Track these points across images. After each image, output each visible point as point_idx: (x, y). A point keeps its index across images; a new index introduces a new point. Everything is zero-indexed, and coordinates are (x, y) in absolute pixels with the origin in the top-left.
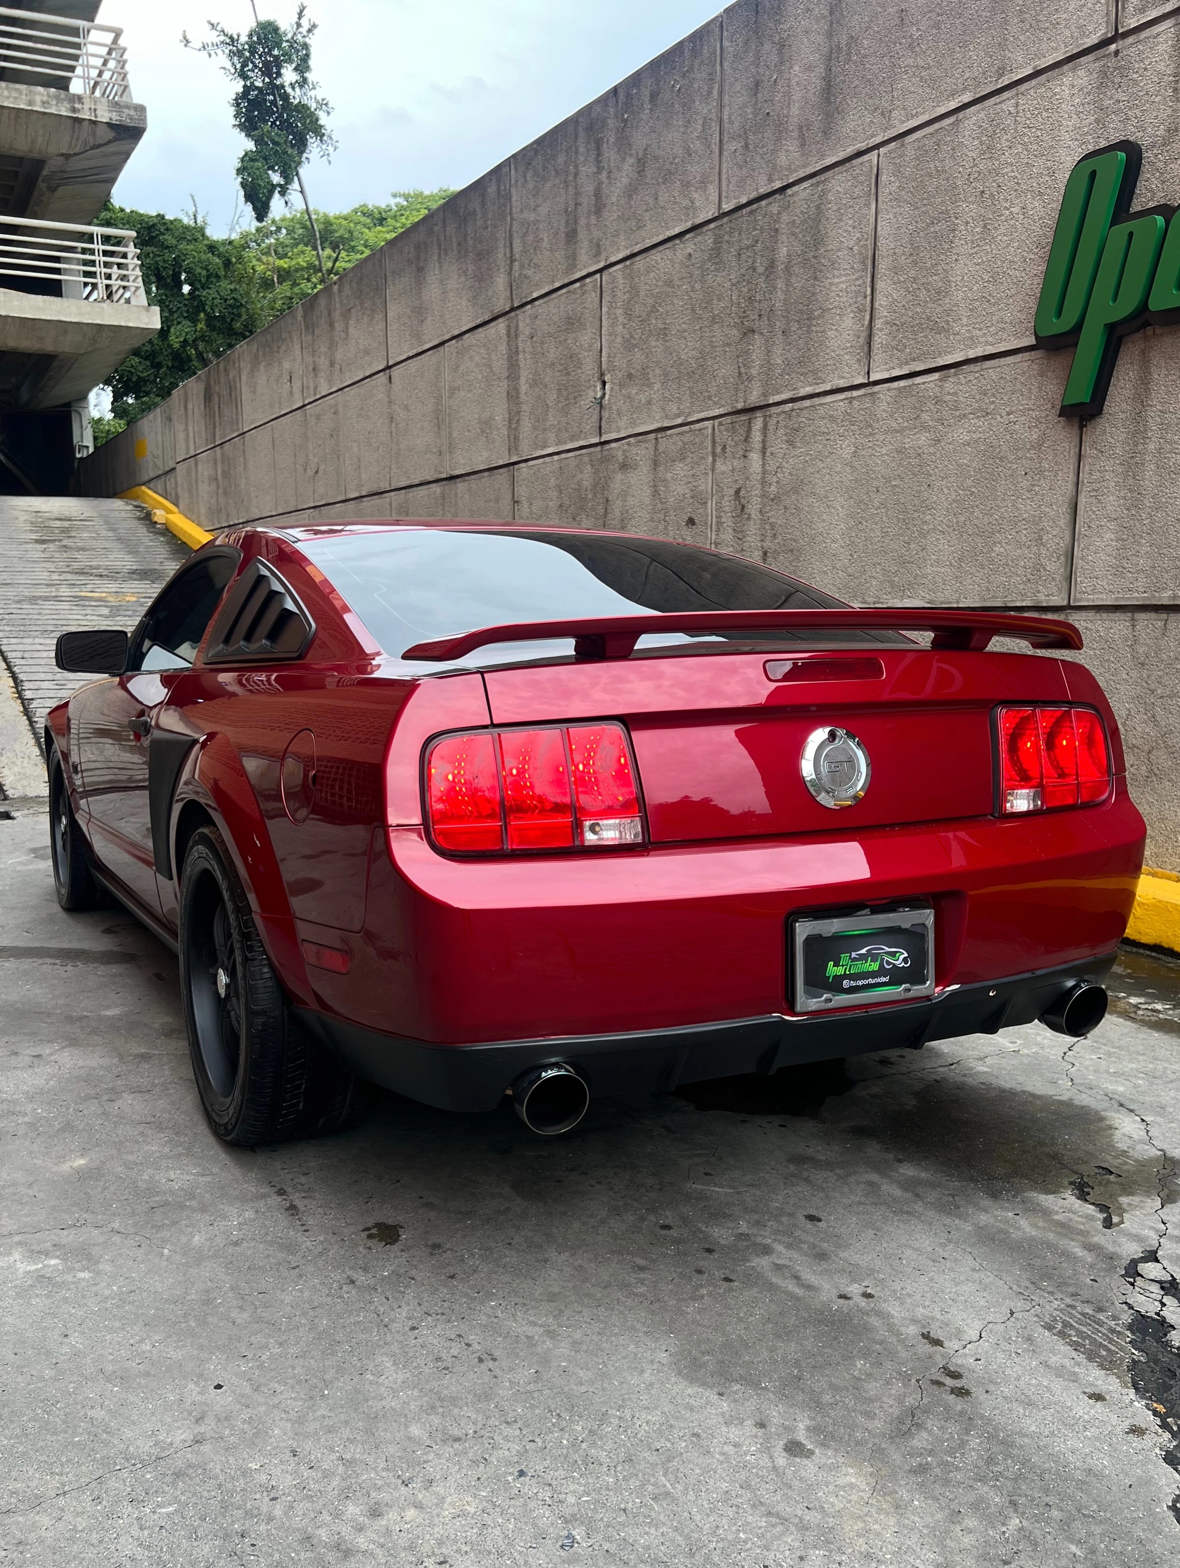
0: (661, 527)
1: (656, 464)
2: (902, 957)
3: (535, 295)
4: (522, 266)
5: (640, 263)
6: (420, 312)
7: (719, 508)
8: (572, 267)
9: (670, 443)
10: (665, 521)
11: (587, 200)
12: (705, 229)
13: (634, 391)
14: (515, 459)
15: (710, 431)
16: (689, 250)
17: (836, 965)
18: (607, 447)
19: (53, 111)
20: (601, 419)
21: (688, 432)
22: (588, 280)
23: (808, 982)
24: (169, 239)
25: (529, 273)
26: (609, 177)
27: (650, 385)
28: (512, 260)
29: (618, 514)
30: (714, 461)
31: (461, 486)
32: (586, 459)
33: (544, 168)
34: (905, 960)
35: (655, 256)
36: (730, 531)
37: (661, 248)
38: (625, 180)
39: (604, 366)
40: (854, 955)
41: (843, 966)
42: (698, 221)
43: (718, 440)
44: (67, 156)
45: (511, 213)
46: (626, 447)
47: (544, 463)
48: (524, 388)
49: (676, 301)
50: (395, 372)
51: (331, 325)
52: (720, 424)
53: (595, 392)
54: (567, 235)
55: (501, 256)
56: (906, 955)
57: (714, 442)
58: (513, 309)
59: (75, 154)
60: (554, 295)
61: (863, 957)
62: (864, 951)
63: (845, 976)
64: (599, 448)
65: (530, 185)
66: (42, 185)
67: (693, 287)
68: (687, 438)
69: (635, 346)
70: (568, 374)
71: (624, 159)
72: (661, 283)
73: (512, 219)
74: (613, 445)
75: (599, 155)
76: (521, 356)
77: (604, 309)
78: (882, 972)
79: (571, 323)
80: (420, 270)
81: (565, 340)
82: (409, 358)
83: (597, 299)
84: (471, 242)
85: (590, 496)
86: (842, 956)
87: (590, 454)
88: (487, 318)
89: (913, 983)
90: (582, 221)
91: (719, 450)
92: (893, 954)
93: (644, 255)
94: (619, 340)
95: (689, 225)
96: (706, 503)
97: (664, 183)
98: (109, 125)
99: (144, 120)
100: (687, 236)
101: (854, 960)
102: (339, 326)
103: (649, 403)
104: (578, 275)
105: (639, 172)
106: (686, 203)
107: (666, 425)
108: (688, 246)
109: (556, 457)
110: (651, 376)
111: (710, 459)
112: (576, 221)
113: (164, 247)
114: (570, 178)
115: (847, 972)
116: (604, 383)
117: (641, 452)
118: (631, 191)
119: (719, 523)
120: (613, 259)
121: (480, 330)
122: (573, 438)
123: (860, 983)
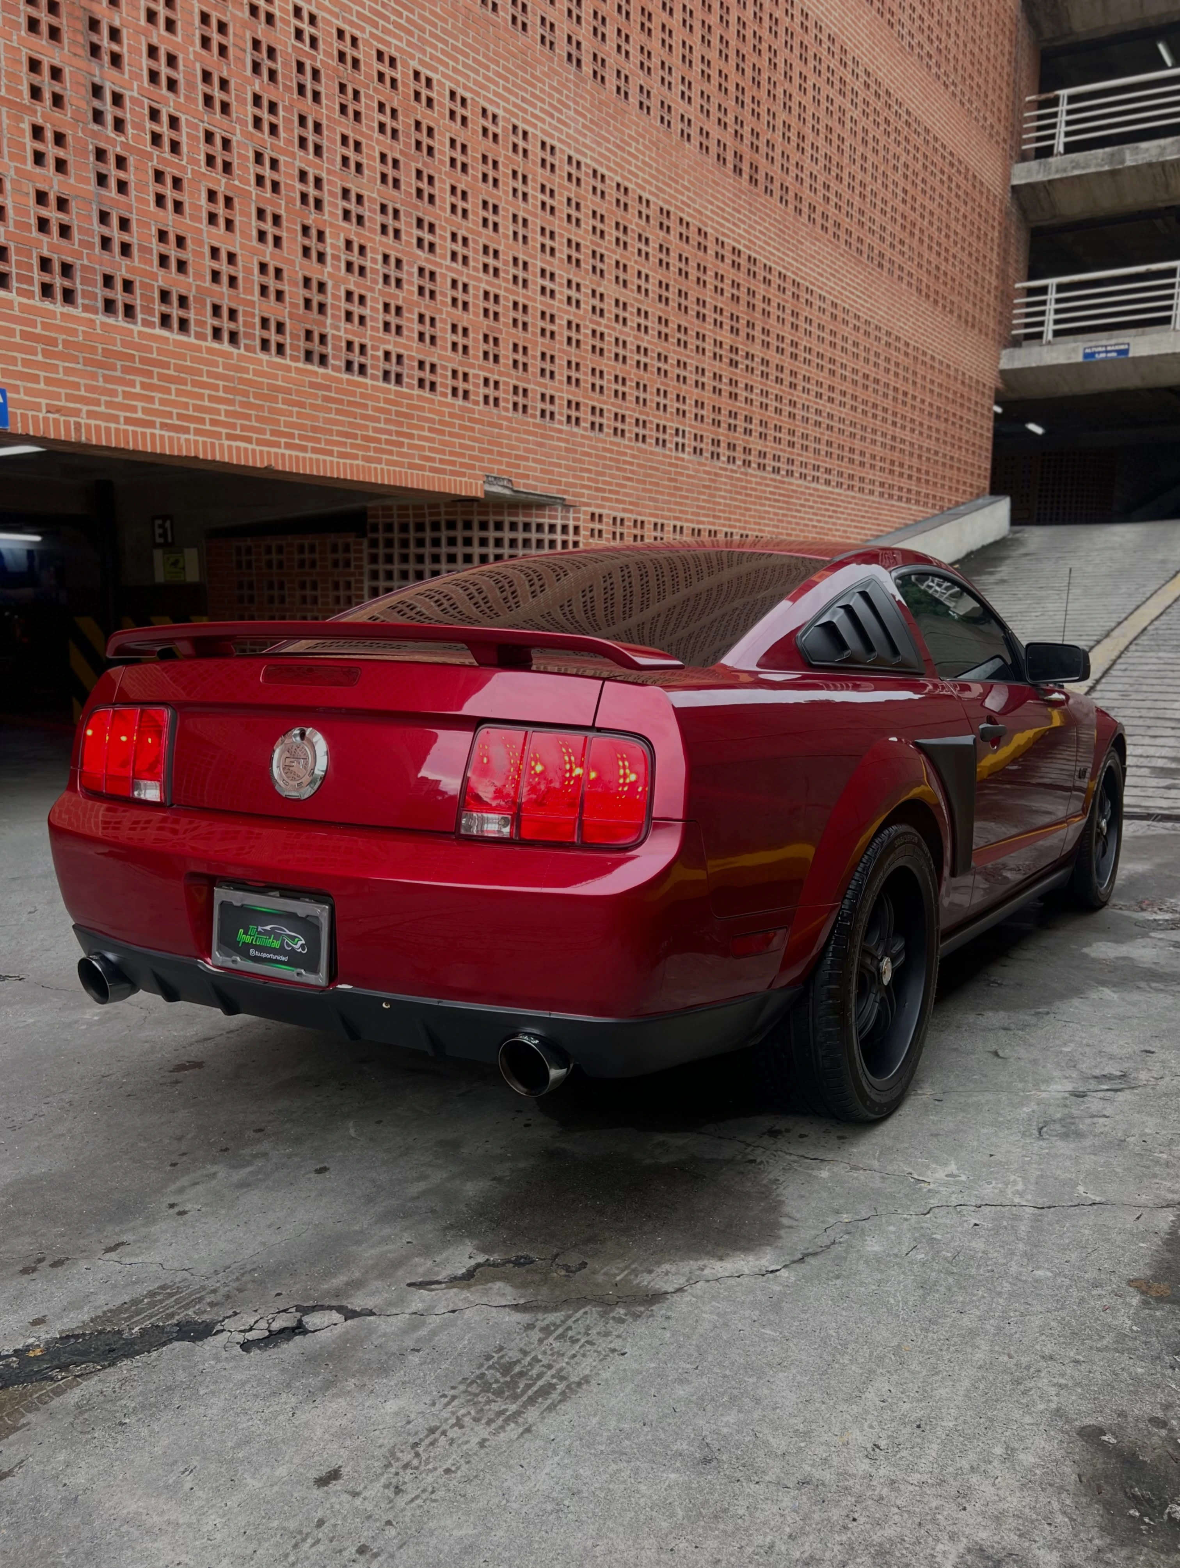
2: (300, 943)
23: (221, 940)
34: (302, 946)
40: (260, 928)
41: (250, 935)
56: (303, 942)
61: (266, 933)
62: (268, 928)
63: (252, 946)
86: (251, 927)
89: (306, 969)
92: (293, 938)
101: (260, 933)
115: (254, 943)
123: (264, 955)
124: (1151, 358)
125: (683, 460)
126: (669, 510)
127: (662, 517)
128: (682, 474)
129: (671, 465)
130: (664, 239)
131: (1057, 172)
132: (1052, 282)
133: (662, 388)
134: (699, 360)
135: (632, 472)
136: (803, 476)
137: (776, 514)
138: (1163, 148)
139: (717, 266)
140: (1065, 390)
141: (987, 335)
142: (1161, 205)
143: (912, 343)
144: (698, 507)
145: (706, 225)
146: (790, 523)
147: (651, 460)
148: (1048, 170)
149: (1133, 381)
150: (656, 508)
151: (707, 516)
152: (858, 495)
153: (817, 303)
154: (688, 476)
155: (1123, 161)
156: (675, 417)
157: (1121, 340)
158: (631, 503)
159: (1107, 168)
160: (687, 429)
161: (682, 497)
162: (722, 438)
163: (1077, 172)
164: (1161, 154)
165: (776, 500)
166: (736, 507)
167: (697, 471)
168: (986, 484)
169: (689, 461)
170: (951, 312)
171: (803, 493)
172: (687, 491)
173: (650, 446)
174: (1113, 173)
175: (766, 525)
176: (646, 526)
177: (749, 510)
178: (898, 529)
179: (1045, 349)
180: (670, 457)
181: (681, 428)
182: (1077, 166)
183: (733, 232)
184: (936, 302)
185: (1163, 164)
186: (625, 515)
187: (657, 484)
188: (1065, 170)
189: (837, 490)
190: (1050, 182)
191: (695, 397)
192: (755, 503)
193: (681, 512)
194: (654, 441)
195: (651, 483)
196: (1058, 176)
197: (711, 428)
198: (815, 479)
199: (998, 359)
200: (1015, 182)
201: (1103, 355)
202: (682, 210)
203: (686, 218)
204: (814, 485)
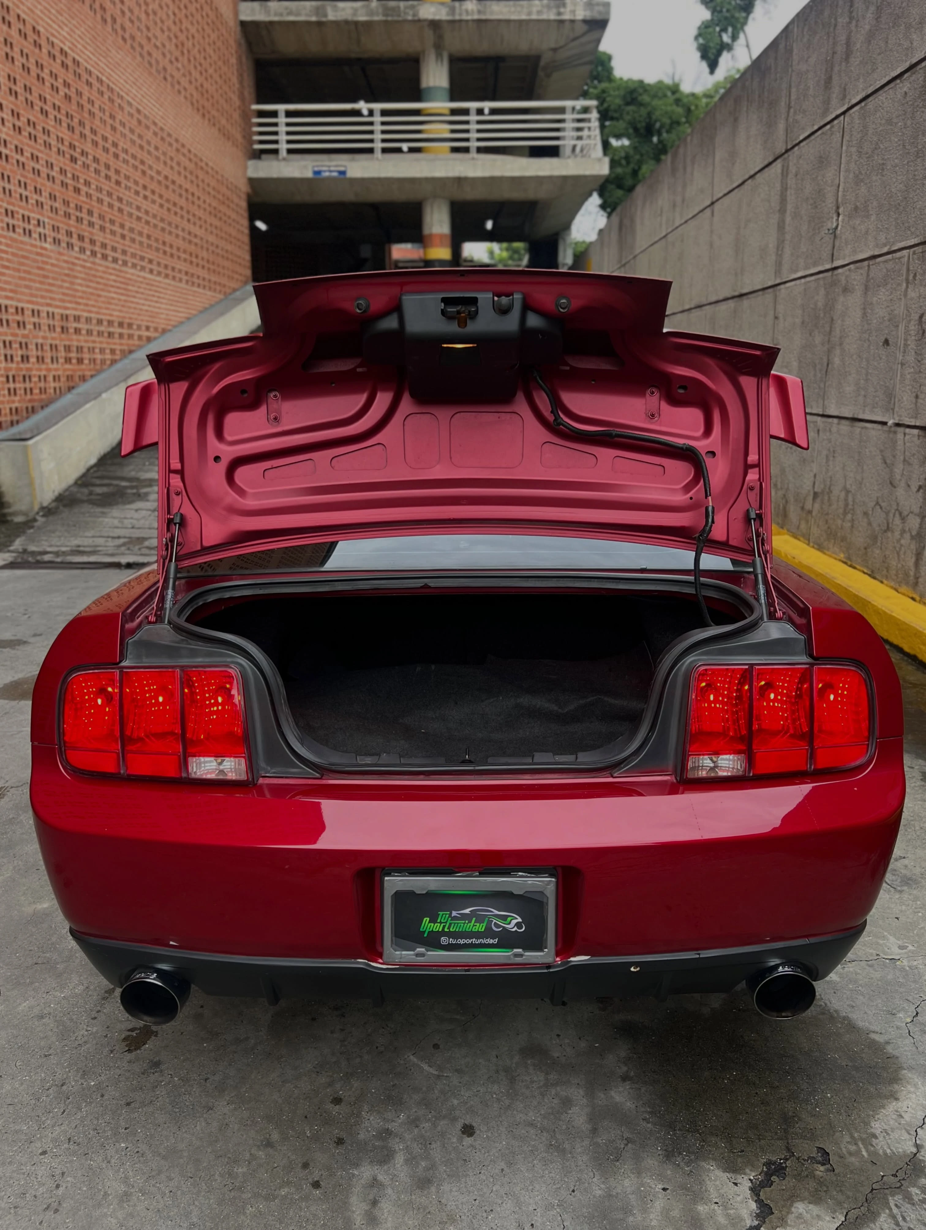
0: (866, 345)
1: (867, 288)
2: (514, 922)
3: (801, 138)
4: (795, 113)
5: (871, 103)
6: (733, 155)
7: (907, 332)
8: (826, 111)
9: (878, 270)
10: (869, 340)
11: (840, 49)
12: (919, 67)
13: (858, 222)
14: (778, 281)
15: (906, 259)
16: (905, 89)
17: (433, 920)
18: (836, 272)
19: (544, 17)
20: (834, 247)
21: (890, 260)
22: (836, 122)
23: (398, 934)
24: (646, 98)
25: (798, 117)
26: (857, 26)
27: (868, 217)
28: (789, 107)
29: (838, 332)
30: (907, 287)
31: (746, 302)
32: (821, 282)
33: (816, 22)
34: (518, 925)
35: (882, 96)
36: (913, 353)
37: (886, 88)
38: (867, 27)
39: (840, 200)
40: (454, 913)
41: (441, 923)
42: (914, 61)
43: (911, 268)
44: (555, 50)
45: (791, 66)
46: (848, 273)
47: (796, 285)
48: (788, 219)
49: (893, 138)
50: (717, 206)
51: (685, 169)
52: (914, 253)
53: (832, 223)
54: (826, 83)
55: (783, 104)
56: (520, 920)
57: (908, 270)
58: (787, 151)
59: (561, 47)
60: (813, 137)
61: (464, 917)
62: (467, 911)
63: (443, 933)
64: (830, 274)
65: (805, 40)
66: (541, 73)
67: (905, 124)
68: (890, 265)
69: (862, 181)
70: (816, 207)
71: (868, 8)
72: (883, 121)
73: (793, 71)
74: (840, 271)
75: (851, 6)
76: (788, 192)
77: (844, 148)
78: (489, 933)
79: (822, 161)
80: (736, 120)
81: (817, 177)
82: (725, 195)
83: (840, 139)
84: (766, 94)
85: (822, 315)
86: (441, 913)
87: (824, 278)
88: (771, 159)
89: (526, 948)
90: (836, 69)
91: (911, 278)
92: (504, 918)
93: (875, 96)
94: (851, 175)
95: (907, 65)
96: (898, 326)
97: (893, 27)
98: (585, 21)
99: (608, 13)
100: (906, 76)
101: (455, 918)
102: (689, 169)
103: (867, 233)
104: (829, 118)
105: (877, 19)
106: (906, 44)
107: (877, 253)
108: (904, 86)
109: (803, 281)
110: (870, 208)
111: (904, 285)
112: (832, 69)
113: (641, 104)
114: (832, 29)
115: (446, 930)
116: (838, 215)
117: (857, 277)
118: (871, 36)
119: (906, 345)
120: (854, 101)
121: (766, 169)
122: (815, 264)
123: (462, 942)
124: (362, 180)
125: (45, 249)
126: (43, 297)
127: (37, 303)
128: (47, 263)
129: (38, 254)
130: (8, 34)
131: (276, 15)
132: (281, 108)
133: (22, 180)
134: (47, 154)
135: (8, 260)
136: (134, 266)
137: (119, 300)
138: (356, 10)
139: (50, 65)
140: (298, 198)
141: (237, 146)
142: (353, 56)
143: (192, 150)
144: (64, 294)
145: (38, 24)
146: (130, 307)
147: (21, 249)
148: (268, 12)
149: (350, 197)
150: (32, 295)
151: (70, 302)
152: (173, 283)
153: (127, 108)
154: (52, 265)
155: (326, 15)
156: (35, 209)
157: (340, 163)
158: (11, 291)
159: (314, 19)
160: (46, 220)
161: (50, 284)
162: (73, 230)
163: (291, 18)
164: (355, 14)
165: (118, 288)
166: (92, 294)
167: (58, 260)
168: (248, 272)
169: (52, 251)
170: (214, 125)
171: (136, 281)
172: (54, 279)
173: (18, 236)
174: (319, 24)
175: (114, 310)
176: (26, 312)
177: (99, 296)
178: (201, 312)
179: (283, 164)
180: (35, 246)
181: (41, 219)
182: (290, 13)
183: (59, 32)
184: (204, 115)
185: (356, 23)
186: (8, 302)
187: (29, 273)
188: (281, 15)
189: (158, 279)
190: (271, 23)
191: (48, 190)
192: (102, 290)
193: (51, 299)
194: (21, 231)
195: (25, 272)
196: (276, 19)
197: (63, 219)
198: (143, 268)
199: (245, 168)
200: (243, 17)
201: (327, 174)
202: (18, 7)
203: (23, 16)
204: (142, 274)
